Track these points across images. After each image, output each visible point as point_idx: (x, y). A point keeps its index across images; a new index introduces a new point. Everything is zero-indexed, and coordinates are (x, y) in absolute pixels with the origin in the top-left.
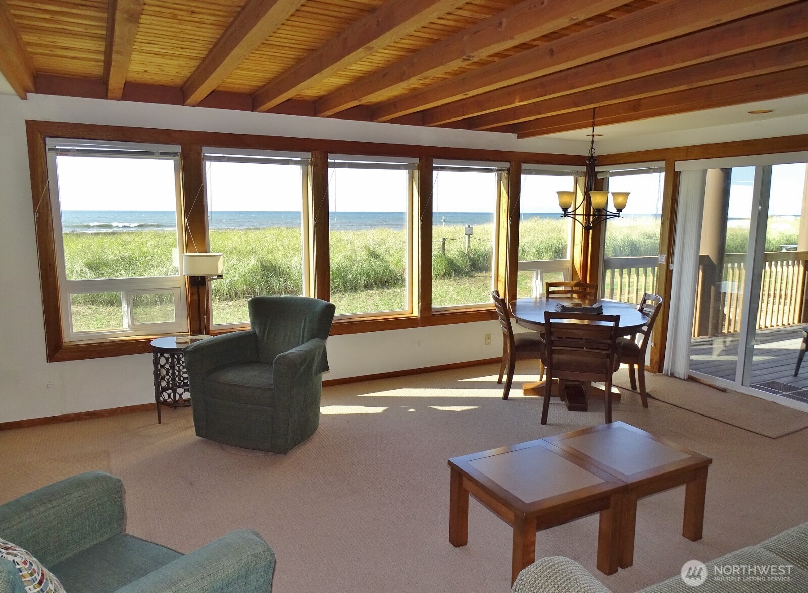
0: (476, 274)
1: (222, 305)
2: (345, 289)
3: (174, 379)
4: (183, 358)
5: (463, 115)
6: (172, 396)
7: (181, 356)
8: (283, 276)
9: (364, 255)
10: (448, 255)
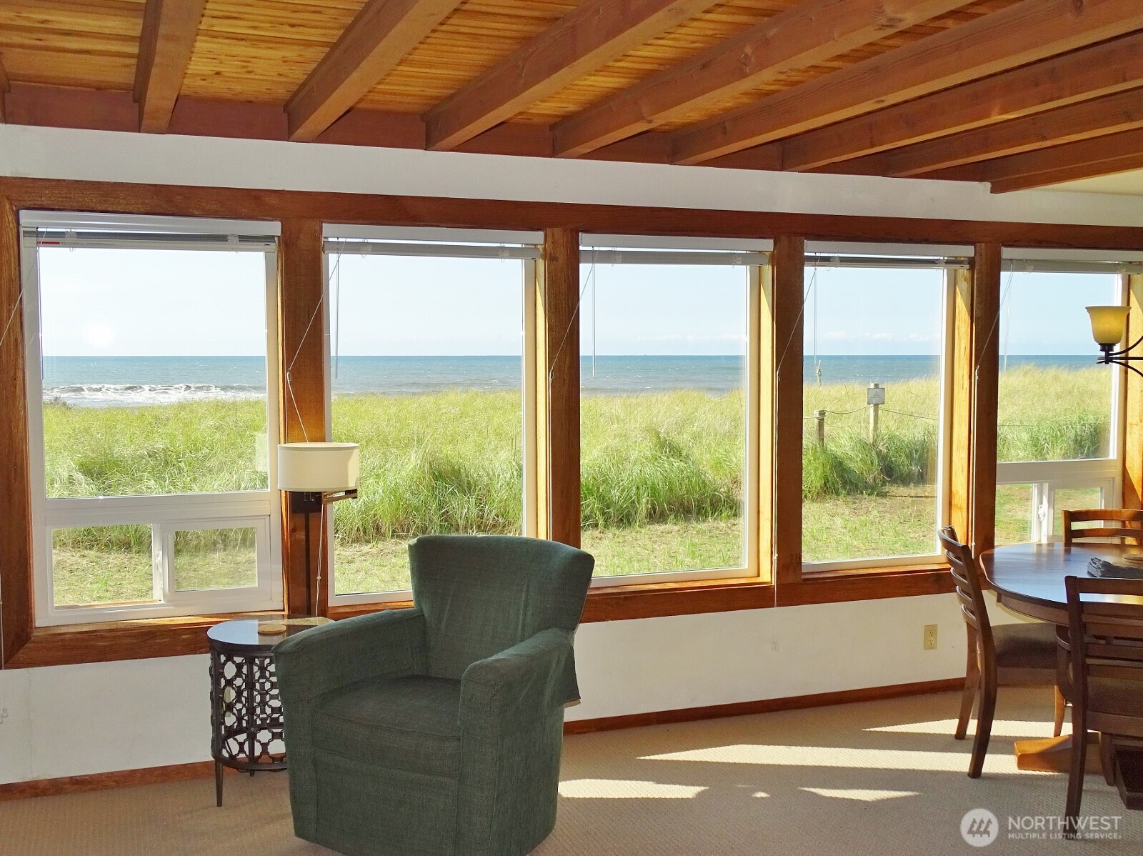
0: (893, 489)
1: (348, 553)
2: (606, 521)
3: (251, 711)
4: (273, 665)
5: (872, 146)
6: (246, 747)
7: (267, 661)
8: (474, 491)
9: (646, 447)
10: (831, 447)
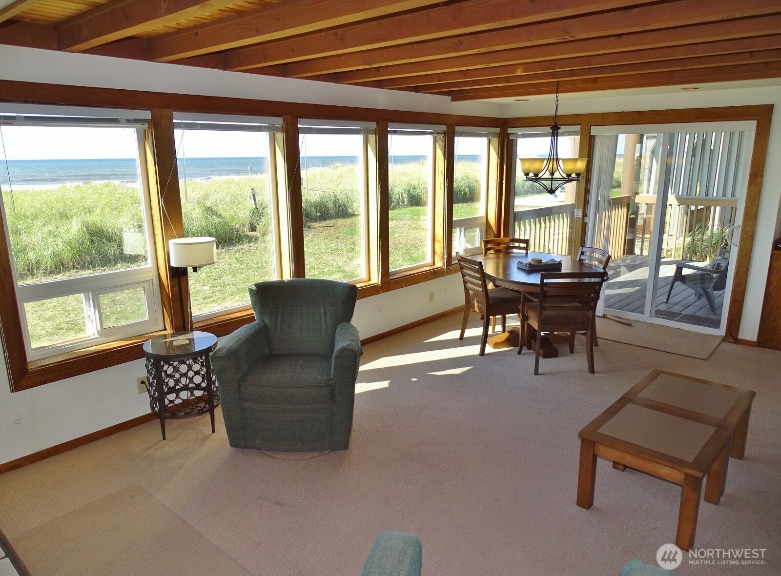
0: (312, 224)
